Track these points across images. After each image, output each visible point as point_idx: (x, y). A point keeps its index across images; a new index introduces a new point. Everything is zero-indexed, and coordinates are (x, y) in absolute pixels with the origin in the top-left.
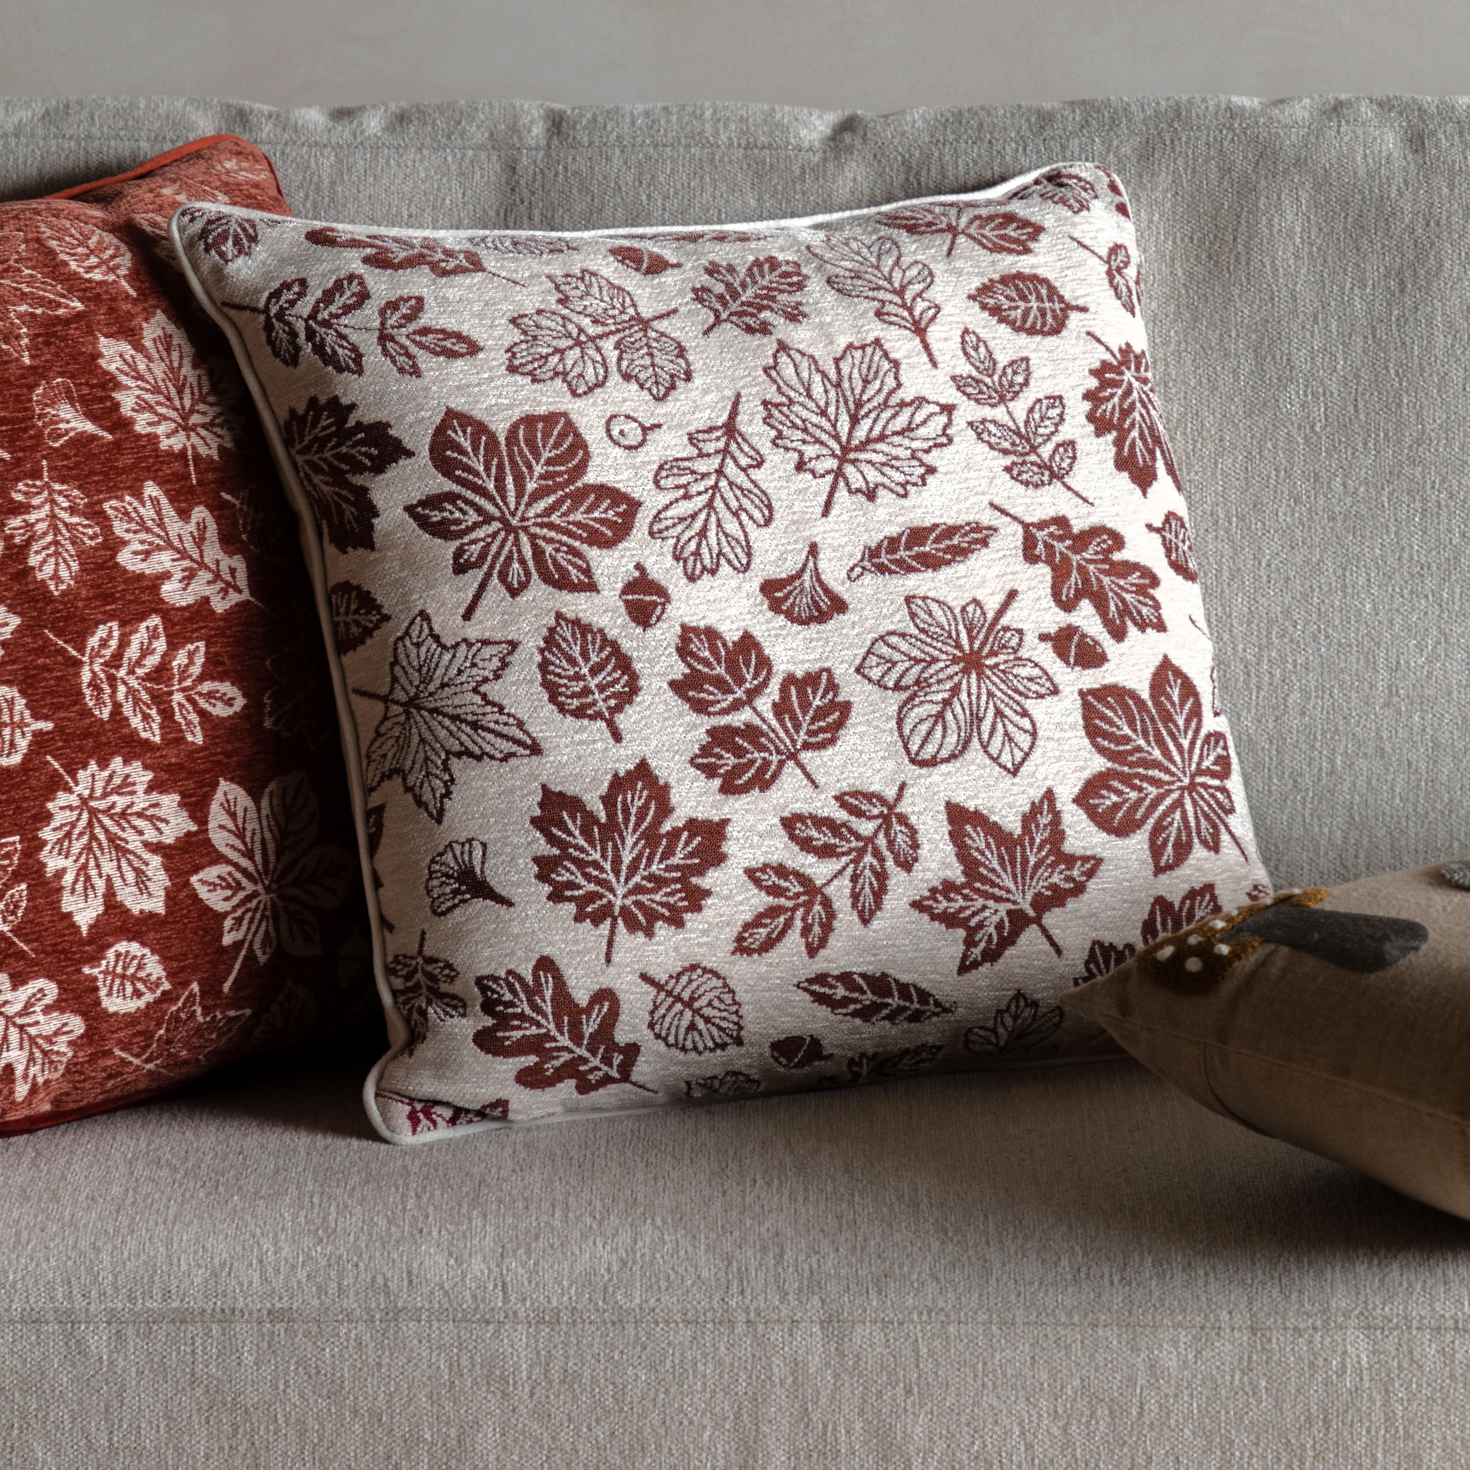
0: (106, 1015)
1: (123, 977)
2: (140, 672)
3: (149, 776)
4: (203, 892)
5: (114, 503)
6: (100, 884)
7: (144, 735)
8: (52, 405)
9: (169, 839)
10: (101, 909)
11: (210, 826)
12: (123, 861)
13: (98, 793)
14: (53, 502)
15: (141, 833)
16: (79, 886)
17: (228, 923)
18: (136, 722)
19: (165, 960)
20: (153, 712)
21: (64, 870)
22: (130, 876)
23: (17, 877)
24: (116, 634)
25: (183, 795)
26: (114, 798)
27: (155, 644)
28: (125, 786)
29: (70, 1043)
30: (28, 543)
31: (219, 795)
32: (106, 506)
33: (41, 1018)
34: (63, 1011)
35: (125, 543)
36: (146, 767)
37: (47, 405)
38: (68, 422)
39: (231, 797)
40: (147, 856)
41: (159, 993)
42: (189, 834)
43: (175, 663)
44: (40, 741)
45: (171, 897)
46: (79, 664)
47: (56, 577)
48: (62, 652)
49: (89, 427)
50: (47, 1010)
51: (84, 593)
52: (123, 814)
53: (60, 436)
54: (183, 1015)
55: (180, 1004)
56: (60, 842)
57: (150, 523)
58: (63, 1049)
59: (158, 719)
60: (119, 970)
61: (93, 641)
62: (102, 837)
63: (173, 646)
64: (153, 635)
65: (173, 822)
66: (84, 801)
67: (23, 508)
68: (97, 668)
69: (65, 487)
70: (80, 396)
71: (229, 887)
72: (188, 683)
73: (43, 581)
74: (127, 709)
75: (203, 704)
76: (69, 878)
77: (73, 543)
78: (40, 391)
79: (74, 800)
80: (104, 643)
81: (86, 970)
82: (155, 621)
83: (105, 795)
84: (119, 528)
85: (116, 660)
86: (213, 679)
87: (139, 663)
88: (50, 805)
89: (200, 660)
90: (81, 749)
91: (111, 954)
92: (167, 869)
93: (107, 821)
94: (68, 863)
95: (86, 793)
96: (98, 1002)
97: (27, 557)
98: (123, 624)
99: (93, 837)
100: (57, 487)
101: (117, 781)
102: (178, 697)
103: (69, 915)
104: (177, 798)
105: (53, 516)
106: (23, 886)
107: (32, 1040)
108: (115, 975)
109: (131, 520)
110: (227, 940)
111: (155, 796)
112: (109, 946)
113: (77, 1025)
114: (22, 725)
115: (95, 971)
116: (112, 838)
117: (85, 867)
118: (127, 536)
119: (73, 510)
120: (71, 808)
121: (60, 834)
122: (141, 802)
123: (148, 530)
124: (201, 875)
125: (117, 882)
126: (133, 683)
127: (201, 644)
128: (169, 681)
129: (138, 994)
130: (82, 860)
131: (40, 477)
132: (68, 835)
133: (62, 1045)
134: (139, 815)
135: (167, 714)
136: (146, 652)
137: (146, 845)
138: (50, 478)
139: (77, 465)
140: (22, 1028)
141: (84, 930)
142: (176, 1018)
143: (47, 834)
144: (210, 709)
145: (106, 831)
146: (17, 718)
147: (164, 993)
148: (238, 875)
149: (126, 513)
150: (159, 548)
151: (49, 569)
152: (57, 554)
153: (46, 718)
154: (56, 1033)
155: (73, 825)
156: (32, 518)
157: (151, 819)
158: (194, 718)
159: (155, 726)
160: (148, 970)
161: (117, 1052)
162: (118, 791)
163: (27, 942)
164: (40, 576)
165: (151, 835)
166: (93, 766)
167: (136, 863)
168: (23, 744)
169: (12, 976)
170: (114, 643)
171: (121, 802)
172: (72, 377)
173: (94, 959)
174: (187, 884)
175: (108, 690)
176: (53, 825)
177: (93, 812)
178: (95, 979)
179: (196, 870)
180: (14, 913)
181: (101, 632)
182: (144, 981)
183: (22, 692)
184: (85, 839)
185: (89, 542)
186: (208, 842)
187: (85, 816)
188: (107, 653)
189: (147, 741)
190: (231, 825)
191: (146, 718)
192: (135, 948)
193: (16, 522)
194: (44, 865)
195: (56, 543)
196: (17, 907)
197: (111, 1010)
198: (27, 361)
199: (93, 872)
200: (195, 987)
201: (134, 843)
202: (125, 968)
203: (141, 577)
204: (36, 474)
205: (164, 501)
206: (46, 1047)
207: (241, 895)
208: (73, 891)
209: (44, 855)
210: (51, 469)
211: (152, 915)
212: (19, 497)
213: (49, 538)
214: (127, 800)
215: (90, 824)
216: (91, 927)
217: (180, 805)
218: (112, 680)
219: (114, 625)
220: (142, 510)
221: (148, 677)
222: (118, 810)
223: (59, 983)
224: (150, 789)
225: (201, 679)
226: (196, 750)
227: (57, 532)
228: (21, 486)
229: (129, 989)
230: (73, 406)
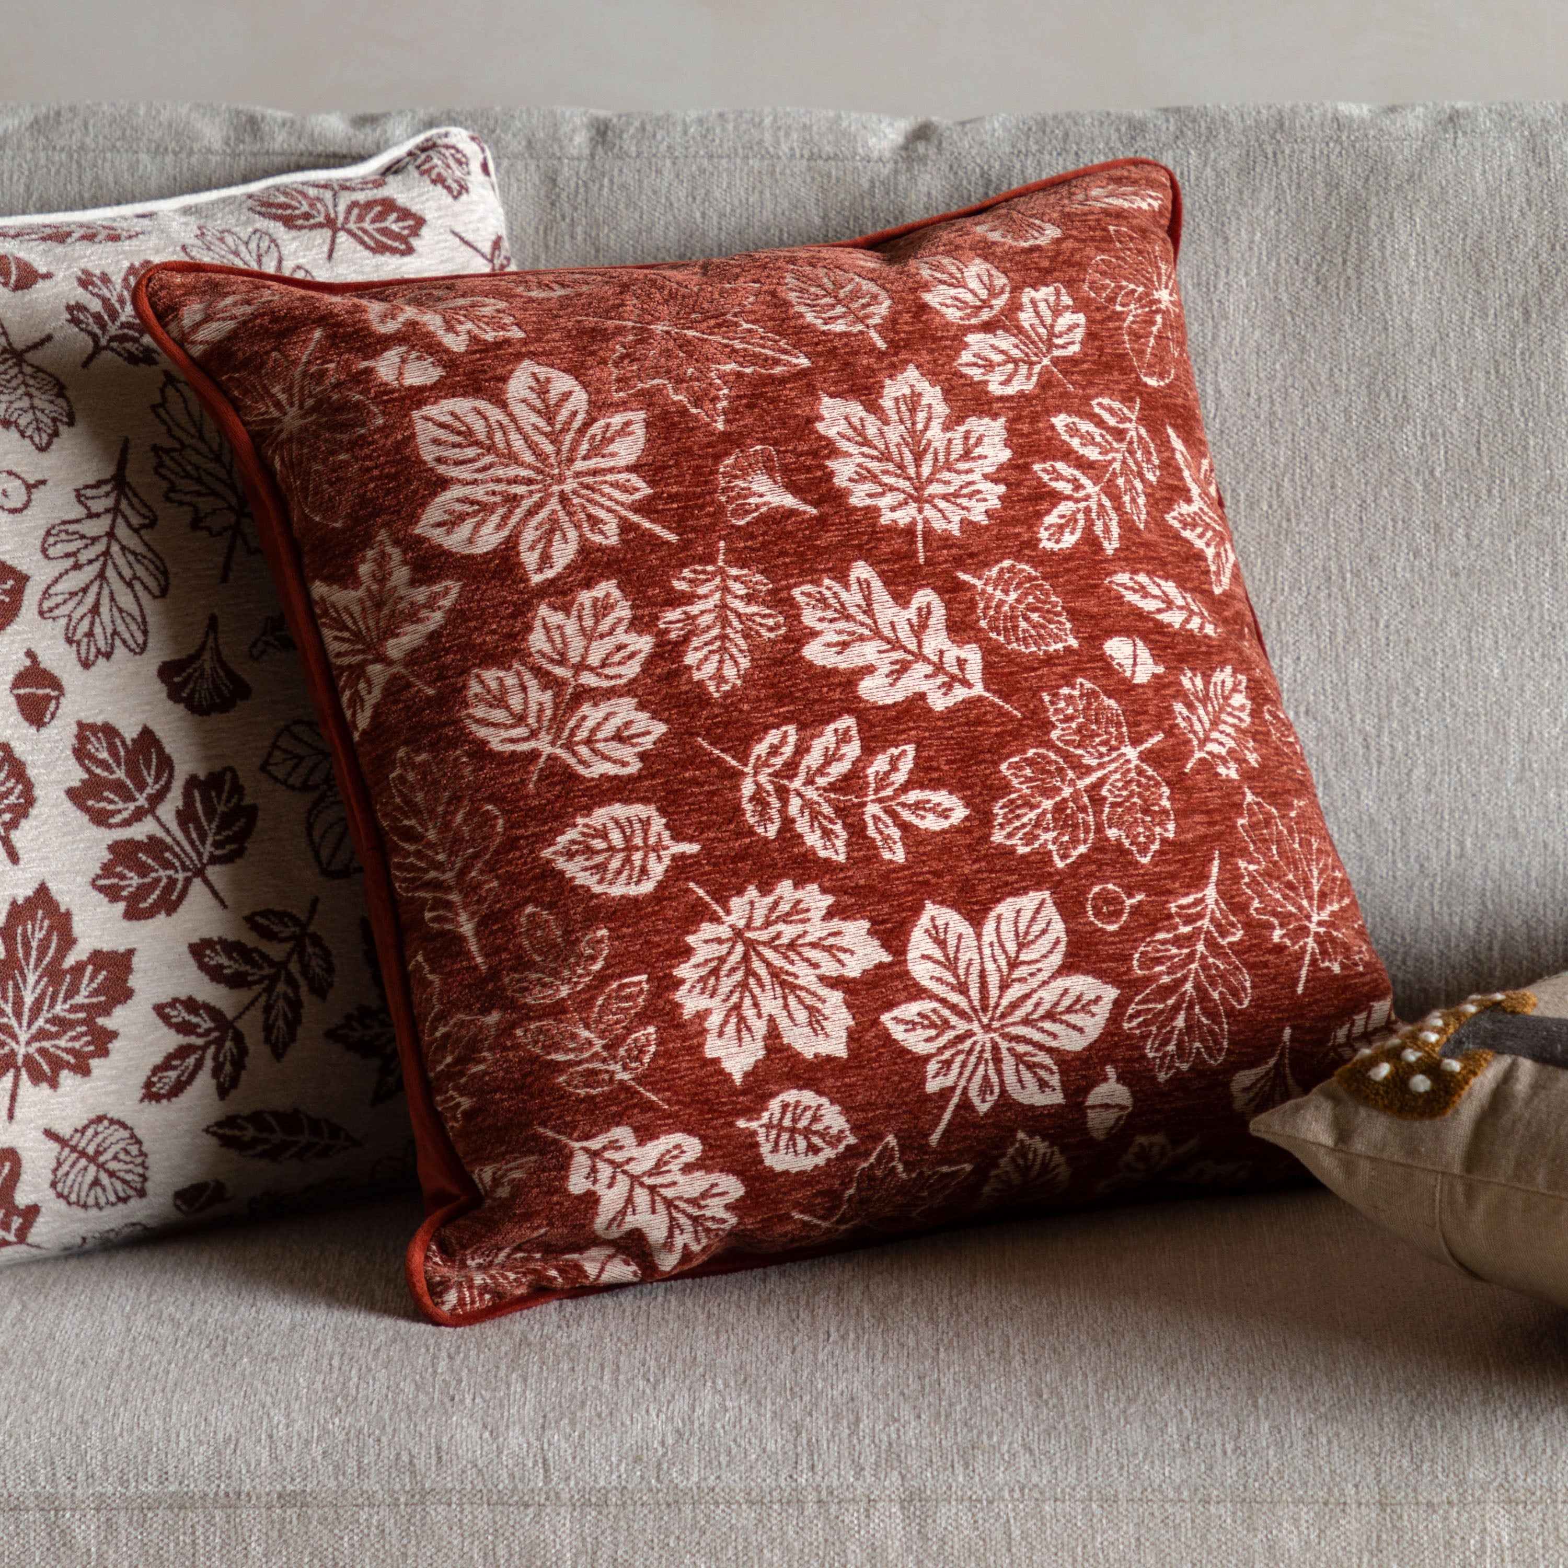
0: (771, 1175)
1: (793, 1130)
2: (821, 781)
3: (829, 900)
4: (898, 1033)
5: (808, 588)
6: (760, 1027)
7: (823, 854)
8: (745, 475)
9: (854, 969)
10: (761, 1054)
11: (911, 955)
12: (792, 1000)
13: (758, 922)
14: (726, 589)
15: (816, 966)
16: (731, 1028)
17: (932, 1067)
18: (813, 839)
19: (847, 1110)
20: (838, 828)
21: (708, 1012)
22: (801, 1015)
23: (643, 1018)
24: (792, 739)
25: (874, 921)
26: (781, 927)
27: (845, 749)
28: (797, 911)
29: (728, 1207)
30: (686, 639)
31: (924, 920)
32: (796, 592)
33: (680, 1178)
34: (709, 1170)
35: (814, 634)
36: (824, 891)
37: (736, 477)
38: (761, 496)
39: (940, 922)
40: (823, 992)
41: (841, 1148)
42: (880, 966)
43: (871, 771)
44: (680, 866)
45: (853, 1037)
46: (736, 776)
47: (719, 678)
48: (718, 762)
49: (789, 501)
50: (687, 1169)
51: (753, 693)
52: (792, 945)
53: (747, 512)
54: (879, 1173)
55: (872, 1159)
56: (703, 979)
57: (853, 610)
58: (721, 1214)
59: (844, 835)
60: (787, 1122)
61: (761, 749)
62: (763, 972)
63: (869, 750)
64: (844, 738)
65: (860, 952)
66: (738, 934)
67: (689, 598)
68: (763, 779)
69: (745, 571)
70: (782, 465)
71: (933, 1025)
72: (889, 792)
73: (700, 683)
74: (802, 825)
75: (906, 815)
76: (714, 1021)
77: (746, 637)
78: (730, 461)
79: (724, 931)
80: (774, 751)
81: (741, 1123)
82: (847, 722)
83: (767, 924)
84: (809, 618)
85: (791, 769)
86: (922, 787)
87: (821, 771)
88: (690, 939)
89: (906, 765)
90: (735, 873)
91: (775, 1105)
92: (849, 1006)
93: (769, 954)
94: (715, 1003)
95: (741, 924)
96: (759, 1160)
97: (681, 655)
98: (802, 727)
99: (750, 972)
100: (734, 572)
101: (785, 907)
102: (873, 809)
103: (716, 1061)
104: (866, 924)
105: (724, 606)
106: (651, 1029)
107: (669, 1204)
108: (781, 1128)
109: (827, 606)
110: (932, 1086)
111: (835, 924)
112: (773, 1095)
113: (733, 1187)
114: (658, 848)
115: (754, 1125)
116: (776, 973)
117: (737, 1007)
118: (819, 626)
119: (749, 599)
120: (719, 941)
121: (703, 971)
122: (817, 929)
123: (849, 618)
124: (896, 1012)
125: (783, 1022)
126: (811, 793)
127: (910, 749)
128: (862, 790)
129: (814, 1149)
130: (735, 998)
131: (713, 561)
132: (715, 972)
133: (715, 1208)
134: (813, 945)
135: (857, 831)
136: (830, 759)
137: (822, 979)
138: (725, 562)
139: (764, 545)
140: (652, 1189)
141: (738, 1079)
142: (868, 1175)
143: (684, 971)
144: (916, 821)
145: (768, 964)
146: (652, 841)
147: (848, 1147)
148: (946, 1013)
149: (823, 600)
150: (862, 638)
151: (710, 668)
152: (723, 649)
153: (691, 840)
154: (704, 1195)
155: (722, 960)
156: (694, 609)
157: (829, 949)
158: (895, 833)
159: (840, 843)
160: (826, 1122)
161: (797, 1215)
162: (785, 919)
163: (656, 1091)
164: (697, 676)
165: (830, 968)
166: (752, 892)
167: (809, 1000)
168: (657, 870)
169: (636, 1130)
170: (788, 750)
171: (789, 932)
172: (776, 443)
173: (752, 1112)
174: (876, 1022)
175: (775, 802)
176: (694, 960)
177: (751, 945)
178: (754, 1134)
179: (890, 1005)
180: (637, 1059)
181: (773, 737)
182: (822, 1135)
183: (662, 811)
184: (739, 976)
185: (767, 634)
186: (906, 974)
187: (740, 949)
188: (778, 761)
189: (827, 861)
190: (938, 954)
191: (827, 834)
192: (808, 1097)
193: (674, 615)
194: (679, 1006)
195: (723, 637)
196: (642, 1052)
197: (779, 1168)
198: (720, 426)
199: (749, 1012)
200: (891, 1140)
201: (806, 977)
202: (795, 1120)
203: (835, 671)
204: (710, 558)
205: (877, 584)
206: (695, 1212)
207: (950, 1035)
208: (721, 1034)
209: (680, 995)
210: (729, 551)
211: (829, 1059)
212: (680, 586)
213: (715, 632)
214: (799, 928)
215: (746, 958)
216: (747, 1075)
217: (869, 932)
218: (783, 793)
219: (791, 729)
220: (844, 595)
221: (832, 787)
222: (784, 940)
223: (703, 1139)
224: (830, 914)
225: (905, 788)
226: (894, 869)
227: (725, 623)
228: (686, 573)
229: (802, 1144)
230: (772, 477)
